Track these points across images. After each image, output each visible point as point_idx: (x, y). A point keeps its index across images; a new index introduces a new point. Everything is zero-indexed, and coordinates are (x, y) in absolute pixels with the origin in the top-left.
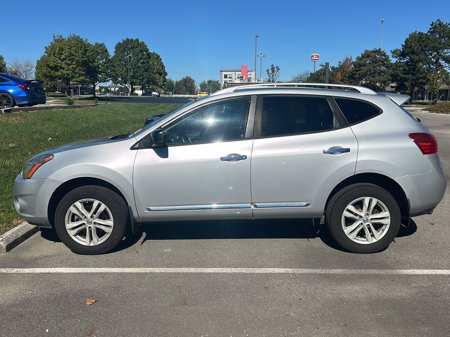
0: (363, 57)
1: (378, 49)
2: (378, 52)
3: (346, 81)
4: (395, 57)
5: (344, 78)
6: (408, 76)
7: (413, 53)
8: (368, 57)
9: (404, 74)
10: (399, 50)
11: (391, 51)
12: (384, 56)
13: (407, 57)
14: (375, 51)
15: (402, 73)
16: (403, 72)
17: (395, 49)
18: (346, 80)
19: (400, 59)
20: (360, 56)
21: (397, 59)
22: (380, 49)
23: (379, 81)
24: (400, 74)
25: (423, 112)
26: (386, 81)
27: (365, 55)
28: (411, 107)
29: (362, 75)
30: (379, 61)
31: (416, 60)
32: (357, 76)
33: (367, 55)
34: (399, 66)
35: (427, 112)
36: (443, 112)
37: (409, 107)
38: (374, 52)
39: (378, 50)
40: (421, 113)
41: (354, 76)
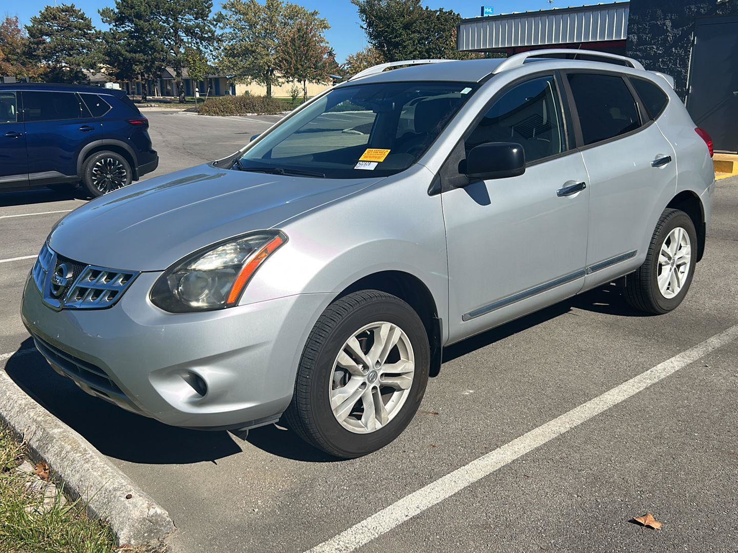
0: (45, 18)
1: (70, 6)
2: (70, 10)
3: (15, 62)
4: (107, 21)
5: (9, 55)
6: (137, 55)
7: (139, 16)
8: (55, 18)
9: (130, 52)
10: (112, 10)
11: (99, 11)
12: (82, 19)
13: (127, 24)
14: (64, 9)
15: (126, 51)
16: (128, 48)
17: (104, 8)
18: (16, 60)
19: (116, 25)
20: (38, 16)
21: (111, 25)
22: (73, 6)
23: (83, 62)
24: (123, 52)
25: (189, 114)
26: (95, 63)
27: (48, 14)
28: (151, 106)
29: (49, 51)
30: (75, 28)
31: (146, 30)
32: (39, 52)
33: (50, 15)
34: (119, 37)
35: (195, 114)
36: (218, 113)
37: (148, 106)
38: (63, 11)
39: (69, 8)
40: (184, 115)
41: (34, 53)
